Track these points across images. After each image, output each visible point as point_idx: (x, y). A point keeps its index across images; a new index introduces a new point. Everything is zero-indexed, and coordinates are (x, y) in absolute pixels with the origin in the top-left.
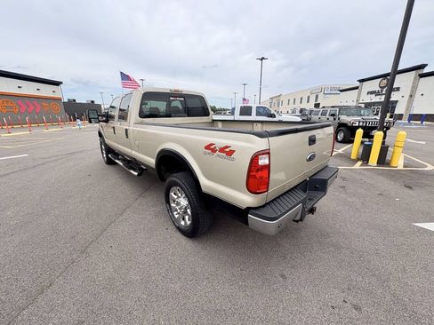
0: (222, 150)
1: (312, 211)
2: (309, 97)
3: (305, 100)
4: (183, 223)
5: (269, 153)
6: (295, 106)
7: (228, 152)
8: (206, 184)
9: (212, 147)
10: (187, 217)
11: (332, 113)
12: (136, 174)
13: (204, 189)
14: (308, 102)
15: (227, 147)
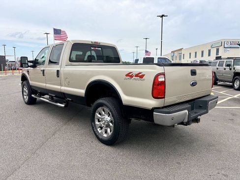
0: (137, 75)
1: (197, 120)
2: (209, 51)
3: (206, 53)
4: (105, 135)
5: (164, 75)
6: (196, 59)
7: (140, 76)
8: (126, 99)
9: (131, 74)
10: (109, 130)
11: (228, 63)
12: (63, 105)
13: (124, 103)
14: (209, 55)
15: (140, 73)
